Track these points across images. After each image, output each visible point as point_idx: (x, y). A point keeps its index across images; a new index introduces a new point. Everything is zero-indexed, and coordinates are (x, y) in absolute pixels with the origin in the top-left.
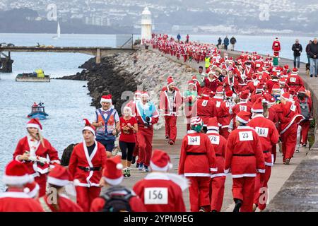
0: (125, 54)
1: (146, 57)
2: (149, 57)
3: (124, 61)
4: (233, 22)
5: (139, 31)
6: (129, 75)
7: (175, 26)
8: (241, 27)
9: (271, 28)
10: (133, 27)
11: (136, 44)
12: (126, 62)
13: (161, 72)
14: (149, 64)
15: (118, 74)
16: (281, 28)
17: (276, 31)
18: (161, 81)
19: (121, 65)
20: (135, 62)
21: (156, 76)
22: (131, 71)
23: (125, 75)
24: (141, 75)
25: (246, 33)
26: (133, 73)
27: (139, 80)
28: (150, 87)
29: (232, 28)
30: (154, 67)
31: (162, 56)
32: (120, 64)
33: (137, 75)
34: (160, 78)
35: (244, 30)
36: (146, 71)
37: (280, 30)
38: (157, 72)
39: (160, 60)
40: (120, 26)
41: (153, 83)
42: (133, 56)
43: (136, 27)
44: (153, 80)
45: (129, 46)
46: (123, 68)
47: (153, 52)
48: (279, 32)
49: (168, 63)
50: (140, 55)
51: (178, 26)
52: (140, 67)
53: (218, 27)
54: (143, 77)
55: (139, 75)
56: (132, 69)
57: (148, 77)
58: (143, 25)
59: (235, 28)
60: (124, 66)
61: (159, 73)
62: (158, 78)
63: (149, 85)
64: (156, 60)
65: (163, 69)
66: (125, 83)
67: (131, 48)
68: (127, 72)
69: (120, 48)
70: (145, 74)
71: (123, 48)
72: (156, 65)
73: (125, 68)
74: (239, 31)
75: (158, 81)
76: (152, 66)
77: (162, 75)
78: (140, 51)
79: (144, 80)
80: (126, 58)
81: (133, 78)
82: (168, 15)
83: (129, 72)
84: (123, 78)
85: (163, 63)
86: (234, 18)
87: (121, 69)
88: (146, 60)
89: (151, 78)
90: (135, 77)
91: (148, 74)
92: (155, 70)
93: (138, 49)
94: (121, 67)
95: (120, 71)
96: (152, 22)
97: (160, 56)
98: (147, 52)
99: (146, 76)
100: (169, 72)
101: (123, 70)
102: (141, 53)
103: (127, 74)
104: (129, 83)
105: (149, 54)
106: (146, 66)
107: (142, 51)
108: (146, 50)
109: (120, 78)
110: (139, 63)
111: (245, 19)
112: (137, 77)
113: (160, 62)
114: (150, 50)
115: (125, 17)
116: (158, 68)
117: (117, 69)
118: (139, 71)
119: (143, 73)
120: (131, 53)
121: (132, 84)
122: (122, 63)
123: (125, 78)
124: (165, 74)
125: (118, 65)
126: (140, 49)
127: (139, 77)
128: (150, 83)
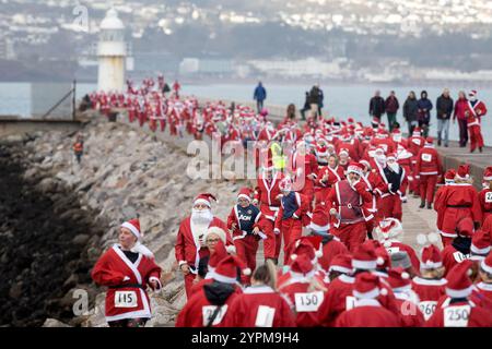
0: (56, 134)
1: (110, 144)
3: (52, 153)
4: (343, 48)
5: (92, 75)
6: (65, 191)
7: (188, 61)
8: (365, 64)
9: (446, 65)
10: (75, 64)
11: (83, 108)
12: (58, 156)
13: (151, 183)
14: (120, 159)
15: (37, 186)
18: (151, 206)
19: (44, 165)
21: (137, 192)
22: (70, 180)
23: (54, 189)
24: (97, 191)
26: (75, 186)
27: (93, 203)
28: (122, 220)
29: (342, 65)
30: (133, 169)
31: (155, 139)
32: (41, 160)
33: (86, 188)
34: (149, 197)
35: (373, 72)
36: (112, 181)
38: (140, 182)
39: (148, 151)
40: (41, 59)
41: (130, 211)
43: (84, 63)
44: (131, 204)
45: (65, 112)
46: (49, 172)
47: (128, 129)
49: (171, 158)
50: (95, 139)
51: (196, 61)
52: (96, 169)
54: (104, 197)
55: (91, 190)
56: (72, 173)
57: (116, 195)
58: (103, 57)
59: (349, 66)
60: (51, 168)
61: (145, 185)
62: (142, 197)
63: (120, 216)
64: (138, 151)
65: (156, 173)
66: (55, 211)
67: (71, 118)
68: (60, 183)
69: (40, 118)
70: (109, 188)
71: (49, 117)
72: (139, 165)
73: (53, 171)
74: (359, 73)
75: (142, 205)
76: (126, 167)
77: (152, 189)
78: (96, 125)
79: (106, 204)
80: (58, 144)
81: (75, 199)
82: (168, 32)
83: (66, 182)
84: (49, 199)
85: (155, 158)
86: (345, 41)
87: (43, 173)
88: (111, 151)
89: (124, 197)
90: (81, 196)
91: (115, 188)
92: (134, 178)
93: (89, 122)
94: (42, 169)
95: (41, 179)
96: (128, 50)
97: (149, 138)
98: (114, 128)
99: (110, 193)
100: (172, 181)
101: (50, 176)
102: (98, 132)
103: (59, 189)
104: (64, 210)
105: (120, 133)
106: (110, 167)
107: (100, 125)
108: (111, 124)
109: (41, 199)
110: (92, 158)
111: (377, 41)
112: (87, 195)
113: (149, 156)
114: (121, 125)
115: (53, 35)
116: (144, 170)
117: (34, 175)
118: (91, 180)
119: (104, 184)
120: (70, 133)
121: (73, 214)
122: (48, 159)
123: (53, 197)
124: (163, 187)
125: (36, 164)
126: (94, 122)
127: (91, 195)
128: (120, 210)
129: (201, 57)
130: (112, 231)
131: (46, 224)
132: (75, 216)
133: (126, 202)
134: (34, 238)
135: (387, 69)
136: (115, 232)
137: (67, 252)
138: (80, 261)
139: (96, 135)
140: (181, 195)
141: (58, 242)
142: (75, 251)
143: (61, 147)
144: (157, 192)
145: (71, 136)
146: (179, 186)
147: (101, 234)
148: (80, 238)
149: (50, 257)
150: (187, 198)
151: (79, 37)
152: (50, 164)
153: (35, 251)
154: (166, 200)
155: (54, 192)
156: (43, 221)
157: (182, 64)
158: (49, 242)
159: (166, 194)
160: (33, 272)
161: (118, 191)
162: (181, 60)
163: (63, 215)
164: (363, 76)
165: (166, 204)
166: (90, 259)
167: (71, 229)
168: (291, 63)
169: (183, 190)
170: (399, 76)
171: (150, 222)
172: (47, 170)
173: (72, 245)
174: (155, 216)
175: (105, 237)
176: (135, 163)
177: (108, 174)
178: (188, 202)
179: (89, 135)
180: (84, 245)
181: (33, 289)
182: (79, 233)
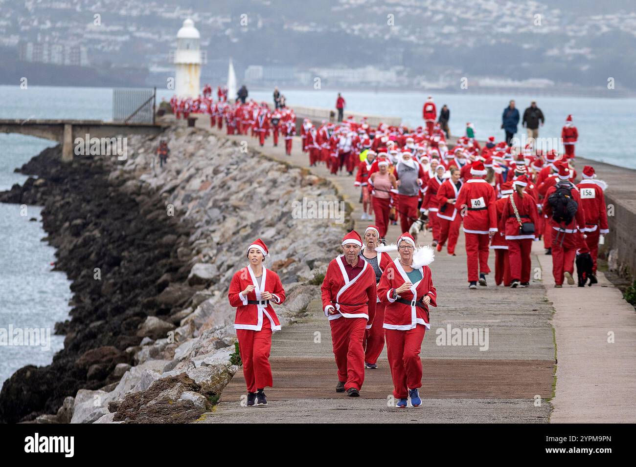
0: (137, 139)
1: (191, 148)
2: (200, 145)
3: (134, 156)
4: (400, 57)
6: (151, 193)
7: (252, 68)
10: (146, 70)
11: (161, 113)
12: (140, 160)
13: (234, 186)
14: (201, 163)
15: (122, 189)
16: (523, 75)
17: (509, 83)
18: (236, 208)
19: (127, 167)
20: (164, 158)
21: (221, 195)
22: (154, 183)
23: (138, 191)
24: (181, 193)
25: (434, 85)
26: (159, 188)
27: (178, 205)
28: (208, 222)
29: (399, 73)
30: (216, 172)
31: (235, 144)
32: (124, 163)
33: (171, 191)
34: (233, 200)
35: (430, 80)
36: (196, 183)
37: (520, 80)
38: (223, 185)
39: (230, 155)
40: (113, 66)
41: (216, 213)
42: (155, 143)
43: (155, 69)
44: (215, 205)
45: (147, 117)
46: (131, 175)
47: (207, 134)
48: (517, 84)
49: (253, 162)
51: (260, 68)
52: (178, 172)
53: (360, 71)
54: (188, 198)
55: (176, 192)
56: (156, 176)
57: (200, 198)
58: (180, 64)
59: (405, 74)
60: (134, 170)
61: (229, 188)
62: (226, 200)
63: (206, 218)
64: (219, 155)
65: (238, 177)
66: (141, 211)
67: (151, 123)
68: (144, 185)
69: (122, 122)
70: (194, 191)
71: (130, 122)
72: (222, 169)
73: (136, 173)
74: (415, 81)
75: (227, 207)
76: (209, 171)
77: (237, 192)
78: (175, 130)
79: (191, 205)
80: (139, 148)
81: (160, 200)
82: (235, 40)
83: (150, 184)
84: (134, 200)
85: (237, 163)
86: (402, 50)
87: (126, 176)
88: (192, 155)
89: (209, 200)
90: (166, 198)
91: (199, 190)
92: (217, 181)
93: (168, 127)
94: (125, 172)
95: (125, 181)
96: (203, 58)
97: (229, 143)
98: (193, 133)
99: (194, 195)
100: (255, 185)
101: (134, 178)
102: (178, 136)
103: (143, 191)
104: (151, 212)
105: (200, 138)
106: (192, 171)
107: (180, 130)
108: (190, 129)
109: (126, 200)
110: (174, 162)
111: (432, 51)
112: (172, 197)
113: (231, 161)
114: (200, 130)
115: (125, 43)
116: (227, 174)
117: (117, 178)
118: (174, 183)
119: (187, 187)
120: (151, 137)
121: (159, 215)
122: (130, 162)
123: (138, 199)
124: (246, 191)
125: (119, 167)
126: (173, 127)
127: (175, 197)
128: (206, 212)
129: (264, 64)
130: (199, 231)
131: (133, 224)
132: (161, 217)
133: (210, 204)
134: (122, 238)
135: (442, 78)
136: (202, 234)
137: (157, 252)
138: (171, 260)
139: (176, 139)
140: (266, 199)
141: (145, 242)
142: (164, 251)
143: (142, 150)
144: (241, 195)
145: (151, 140)
146: (262, 190)
147: (188, 235)
148: (169, 238)
149: (139, 256)
150: (271, 201)
151: (149, 45)
152: (133, 167)
153: (123, 250)
154: (251, 203)
155: (139, 195)
156: (130, 221)
157: (247, 71)
158: (137, 242)
159: (250, 197)
160: (123, 270)
161: (202, 194)
162: (247, 68)
163: (149, 217)
164: (418, 84)
165: (251, 206)
166: (180, 259)
167: (158, 230)
168: (351, 71)
169: (267, 193)
170: (454, 83)
171: (238, 224)
172: (129, 172)
173: (161, 246)
174: (242, 218)
175: (192, 238)
176: (217, 167)
177: (188, 180)
178: (274, 204)
179: (169, 140)
180: (172, 246)
181: (125, 287)
182: (166, 233)
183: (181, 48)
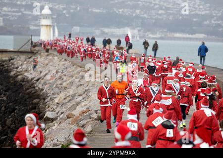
0: (23, 57)
1: (46, 62)
2: (51, 60)
3: (22, 65)
4: (140, 23)
6: (28, 81)
7: (75, 27)
8: (149, 30)
9: (183, 31)
10: (28, 28)
12: (24, 66)
13: (65, 78)
14: (51, 68)
15: (16, 79)
16: (194, 32)
17: (188, 36)
18: (65, 88)
19: (18, 70)
21: (59, 82)
22: (30, 77)
23: (23, 80)
24: (42, 81)
25: (154, 36)
26: (32, 79)
27: (40, 86)
28: (53, 94)
29: (139, 31)
30: (57, 72)
31: (66, 60)
32: (17, 68)
33: (37, 80)
34: (64, 84)
35: (152, 34)
36: (48, 77)
37: (192, 34)
38: (60, 78)
39: (63, 65)
40: (14, 26)
41: (57, 90)
42: (31, 59)
44: (57, 87)
46: (20, 73)
47: (54, 55)
48: (191, 36)
49: (73, 68)
50: (41, 59)
51: (78, 28)
52: (41, 72)
53: (122, 29)
54: (45, 84)
55: (40, 81)
56: (31, 74)
57: (50, 83)
58: (43, 25)
59: (142, 31)
60: (22, 71)
61: (63, 79)
62: (61, 84)
63: (52, 92)
64: (59, 65)
65: (67, 75)
66: (24, 89)
67: (30, 51)
68: (26, 77)
69: (17, 50)
70: (47, 80)
71: (20, 50)
72: (60, 71)
74: (146, 34)
75: (62, 87)
76: (54, 71)
77: (66, 81)
78: (40, 54)
79: (46, 87)
80: (24, 61)
81: (33, 84)
82: (67, 15)
83: (28, 77)
84: (21, 84)
85: (66, 68)
86: (141, 21)
87: (18, 73)
88: (47, 64)
89: (54, 84)
90: (35, 83)
91: (50, 80)
92: (58, 76)
93: (37, 53)
94: (18, 72)
95: (18, 76)
96: (53, 23)
97: (63, 60)
98: (48, 55)
99: (47, 82)
100: (74, 78)
101: (21, 75)
102: (41, 57)
103: (25, 80)
104: (29, 89)
105: (51, 57)
106: (47, 71)
107: (42, 54)
108: (47, 53)
109: (18, 84)
110: (39, 67)
111: (154, 21)
112: (38, 83)
113: (64, 67)
114: (51, 54)
115: (19, 16)
116: (62, 73)
117: (14, 74)
118: (39, 76)
119: (45, 78)
120: (29, 57)
121: (32, 91)
122: (20, 67)
123: (23, 84)
124: (70, 80)
125: (15, 70)
126: (39, 53)
128: (52, 89)
129: (80, 26)
130: (49, 98)
131: (21, 95)
132: (33, 92)
133: (54, 86)
134: (16, 100)
135: (158, 33)
136: (51, 99)
137: (30, 106)
138: (37, 110)
140: (78, 84)
141: (26, 102)
142: (34, 106)
143: (25, 63)
144: (68, 82)
145: (29, 58)
146: (78, 80)
147: (44, 99)
148: (36, 101)
149: (23, 108)
150: (81, 85)
151: (30, 17)
152: (21, 70)
153: (16, 106)
154: (72, 86)
155: (23, 82)
156: (19, 93)
157: (73, 29)
158: (22, 102)
159: (72, 83)
160: (16, 114)
162: (72, 27)
163: (28, 91)
164: (148, 35)
165: (72, 87)
166: (41, 110)
167: (31, 97)
168: (118, 29)
169: (79, 81)
170: (163, 35)
171: (66, 95)
173: (32, 104)
174: (68, 92)
175: (46, 101)
176: (58, 70)
177: (46, 74)
178: (82, 87)
179: (37, 58)
180: (38, 103)
181: (16, 121)
182: (35, 99)
183: (44, 18)
